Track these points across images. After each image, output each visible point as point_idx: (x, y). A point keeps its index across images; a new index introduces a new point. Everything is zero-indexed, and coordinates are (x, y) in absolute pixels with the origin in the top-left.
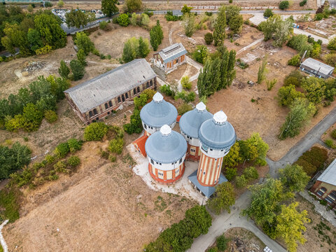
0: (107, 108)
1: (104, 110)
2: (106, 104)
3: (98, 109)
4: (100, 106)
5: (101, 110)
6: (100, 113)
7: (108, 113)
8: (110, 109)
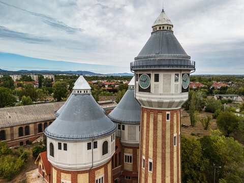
0: (21, 134)
1: (16, 136)
2: (21, 129)
3: (8, 131)
4: (12, 127)
5: (12, 135)
6: (9, 139)
7: (21, 143)
8: (24, 138)
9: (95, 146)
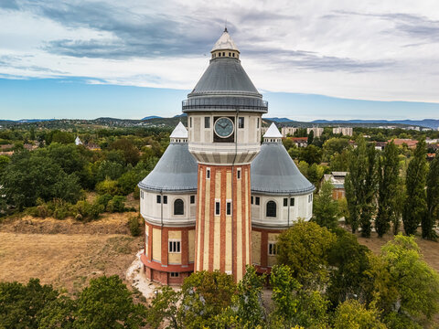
9: (165, 202)
